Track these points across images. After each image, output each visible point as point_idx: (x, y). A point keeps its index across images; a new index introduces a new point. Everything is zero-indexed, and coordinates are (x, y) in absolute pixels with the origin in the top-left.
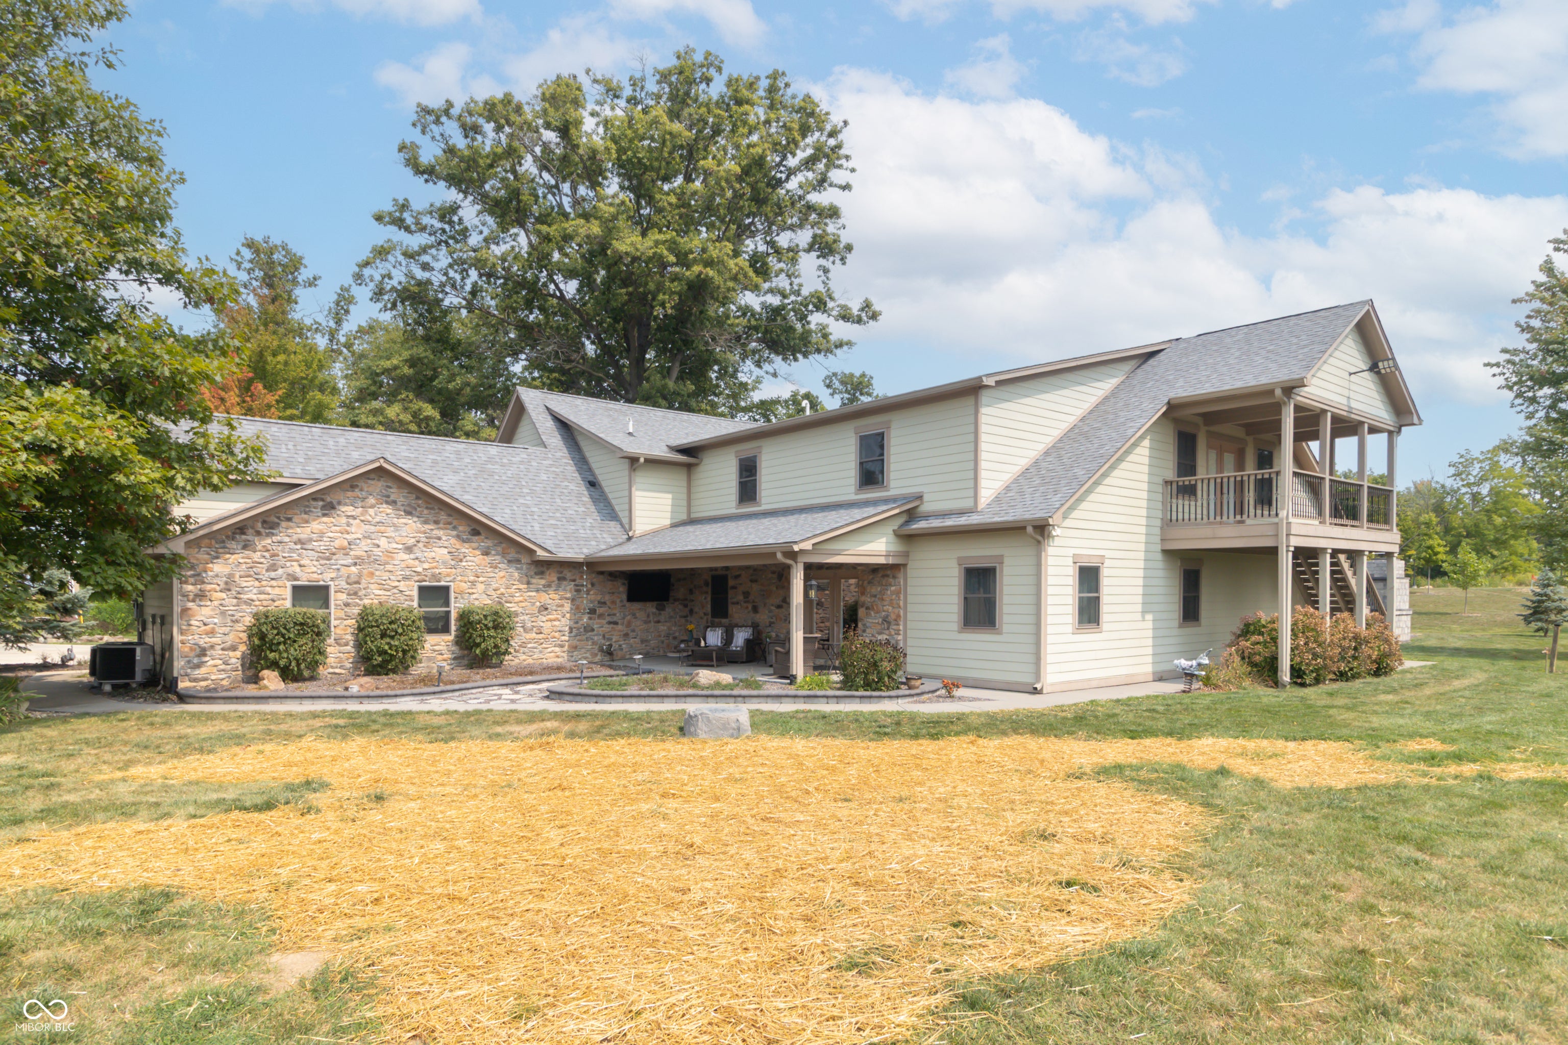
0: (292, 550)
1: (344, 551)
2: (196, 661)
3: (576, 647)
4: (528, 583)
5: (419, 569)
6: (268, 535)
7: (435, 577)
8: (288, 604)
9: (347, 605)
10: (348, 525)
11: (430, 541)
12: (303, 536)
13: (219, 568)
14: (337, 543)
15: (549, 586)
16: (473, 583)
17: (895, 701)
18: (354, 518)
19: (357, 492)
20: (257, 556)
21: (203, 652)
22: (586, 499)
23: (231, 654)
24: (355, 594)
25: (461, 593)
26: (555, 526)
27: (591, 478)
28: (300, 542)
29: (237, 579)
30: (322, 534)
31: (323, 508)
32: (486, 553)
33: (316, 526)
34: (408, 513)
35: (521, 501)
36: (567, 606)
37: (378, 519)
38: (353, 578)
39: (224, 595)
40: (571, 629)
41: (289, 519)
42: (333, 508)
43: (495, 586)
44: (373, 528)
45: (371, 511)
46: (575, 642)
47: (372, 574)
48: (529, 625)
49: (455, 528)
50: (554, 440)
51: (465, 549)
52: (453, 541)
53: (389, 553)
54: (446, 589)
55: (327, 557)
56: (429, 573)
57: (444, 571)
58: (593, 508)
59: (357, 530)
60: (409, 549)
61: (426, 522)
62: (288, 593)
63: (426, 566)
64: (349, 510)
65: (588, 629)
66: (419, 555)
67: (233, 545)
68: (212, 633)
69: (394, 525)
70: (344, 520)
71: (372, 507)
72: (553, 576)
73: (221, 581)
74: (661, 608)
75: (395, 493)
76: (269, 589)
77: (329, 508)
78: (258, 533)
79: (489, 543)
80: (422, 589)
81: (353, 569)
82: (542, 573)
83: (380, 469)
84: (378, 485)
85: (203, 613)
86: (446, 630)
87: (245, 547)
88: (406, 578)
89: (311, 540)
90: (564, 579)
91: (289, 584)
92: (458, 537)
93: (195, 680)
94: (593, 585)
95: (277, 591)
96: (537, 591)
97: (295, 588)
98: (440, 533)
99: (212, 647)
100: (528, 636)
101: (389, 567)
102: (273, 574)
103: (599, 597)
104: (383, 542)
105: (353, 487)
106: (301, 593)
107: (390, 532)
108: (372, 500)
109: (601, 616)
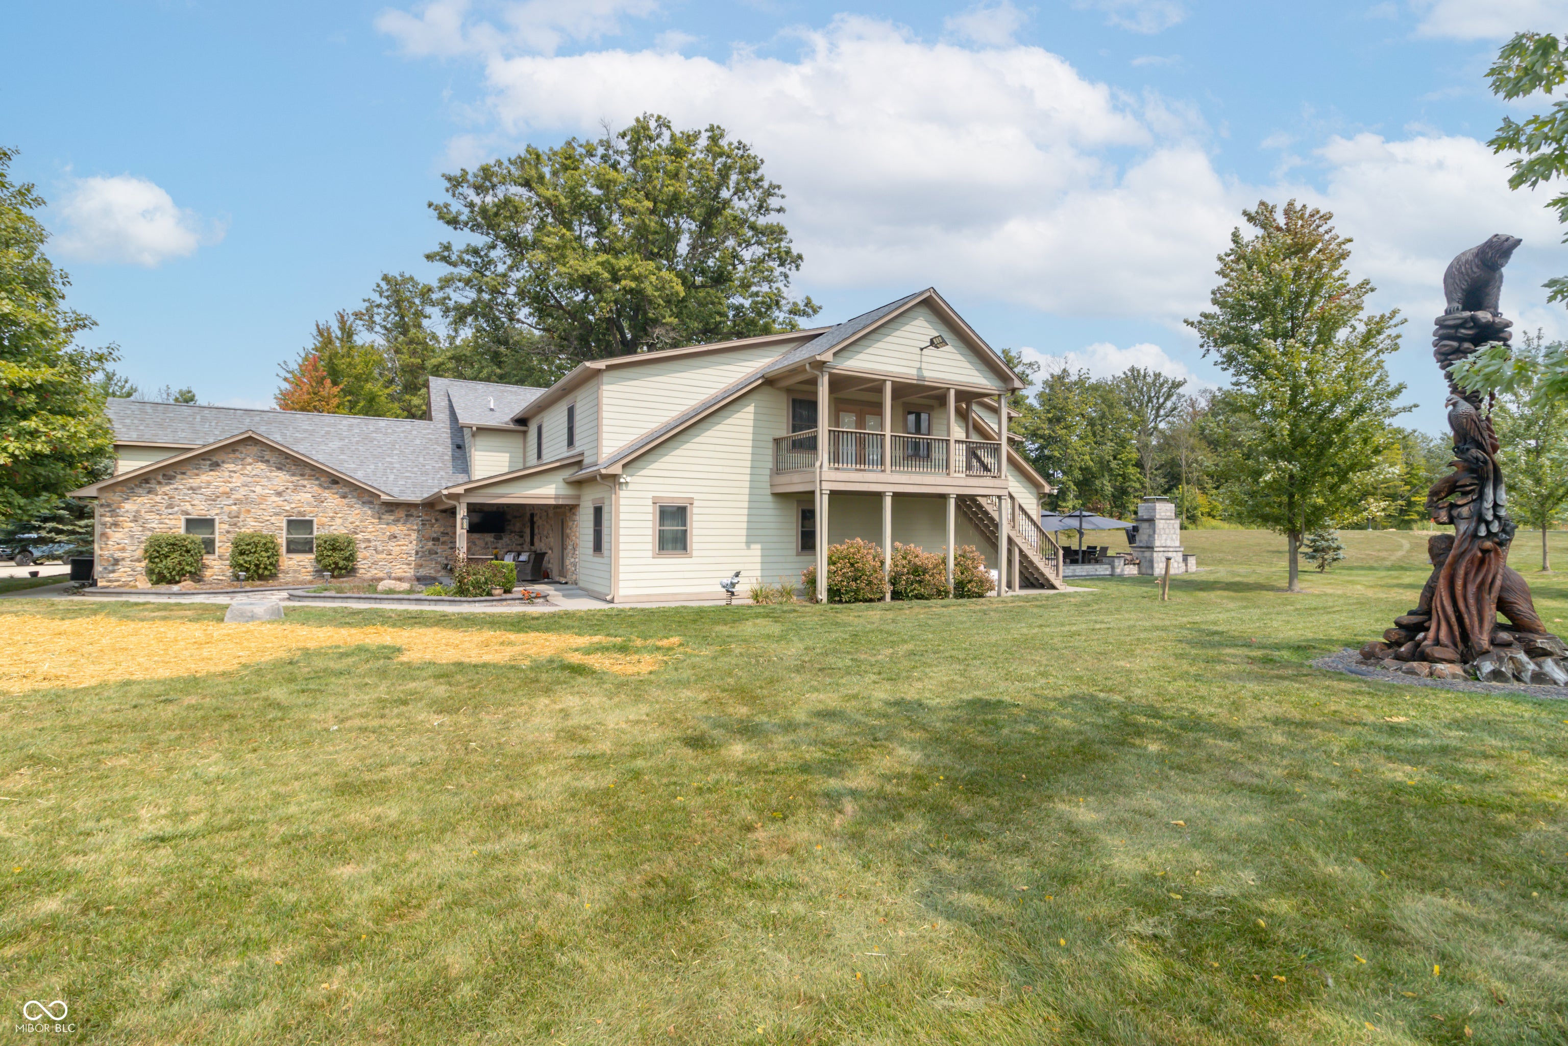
0: (186, 495)
1: (227, 495)
2: (110, 568)
3: (421, 566)
4: (380, 518)
5: (288, 508)
6: (167, 484)
7: (299, 513)
8: (182, 531)
9: (228, 532)
10: (231, 477)
11: (296, 488)
12: (194, 485)
13: (129, 506)
14: (221, 490)
15: (398, 521)
16: (332, 518)
17: (473, 605)
18: (235, 472)
19: (238, 455)
20: (158, 498)
21: (116, 562)
22: (448, 458)
23: (137, 564)
24: (235, 524)
25: (323, 525)
26: (408, 478)
27: (460, 443)
28: (191, 488)
29: (143, 513)
30: (209, 484)
31: (211, 465)
32: (344, 497)
33: (204, 478)
34: (279, 469)
35: (388, 459)
36: (414, 536)
37: (254, 473)
38: (233, 514)
39: (132, 525)
40: (417, 553)
41: (184, 473)
42: (218, 465)
43: (351, 520)
44: (250, 479)
45: (249, 468)
46: (420, 562)
47: (249, 511)
48: (380, 548)
49: (317, 479)
50: (442, 415)
51: (326, 494)
52: (316, 488)
53: (264, 497)
54: (310, 522)
55: (213, 499)
56: (296, 511)
57: (308, 509)
58: (450, 464)
59: (237, 480)
60: (279, 494)
61: (293, 475)
62: (183, 524)
63: (293, 506)
64: (231, 467)
65: (432, 552)
66: (287, 498)
67: (140, 491)
68: (123, 550)
69: (267, 477)
70: (227, 474)
71: (250, 464)
72: (401, 513)
73: (131, 515)
74: (499, 538)
75: (267, 455)
76: (167, 521)
77: (215, 465)
78: (159, 483)
79: (346, 490)
80: (290, 522)
81: (234, 507)
82: (392, 511)
83: (250, 438)
84: (254, 450)
85: (116, 536)
86: (310, 551)
87: (149, 492)
88: (276, 514)
89: (200, 488)
90: (411, 516)
91: (183, 518)
92: (320, 485)
93: (109, 581)
94: (437, 520)
95: (173, 522)
96: (388, 524)
97: (188, 521)
98: (305, 483)
99: (123, 559)
100: (380, 556)
101: (262, 506)
102: (170, 511)
103: (442, 529)
104: (258, 489)
105: (234, 451)
106: (191, 524)
107: (264, 482)
108: (249, 460)
109: (444, 543)
